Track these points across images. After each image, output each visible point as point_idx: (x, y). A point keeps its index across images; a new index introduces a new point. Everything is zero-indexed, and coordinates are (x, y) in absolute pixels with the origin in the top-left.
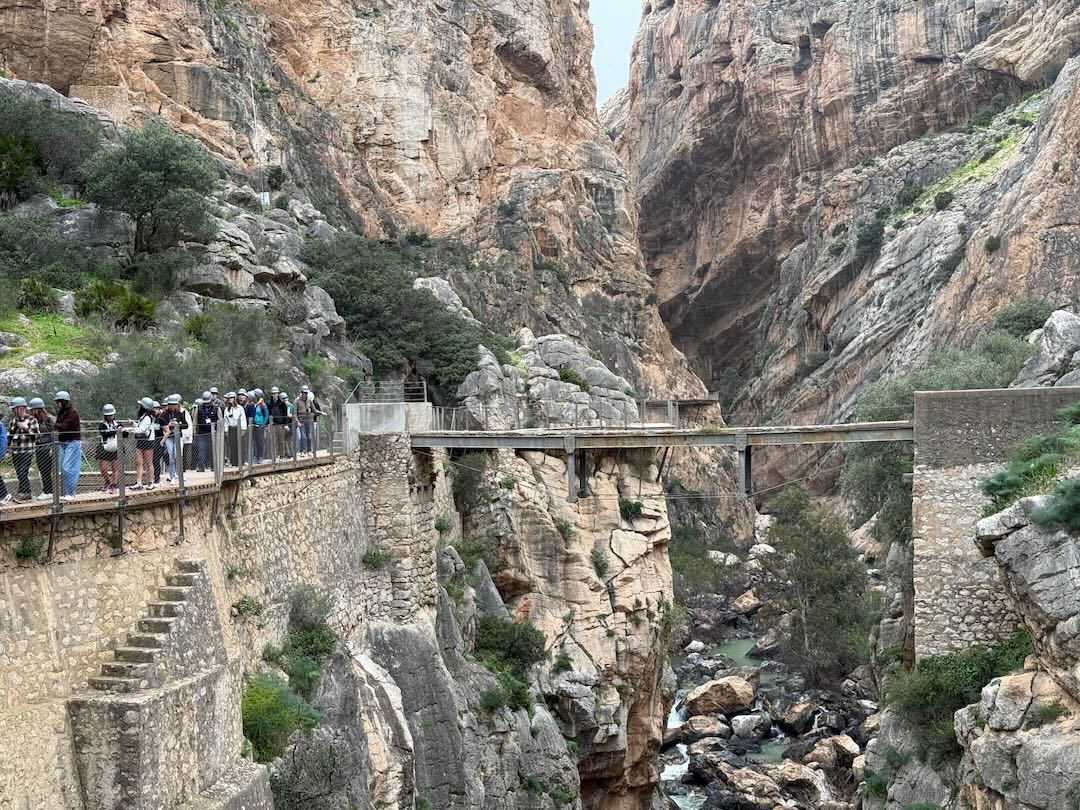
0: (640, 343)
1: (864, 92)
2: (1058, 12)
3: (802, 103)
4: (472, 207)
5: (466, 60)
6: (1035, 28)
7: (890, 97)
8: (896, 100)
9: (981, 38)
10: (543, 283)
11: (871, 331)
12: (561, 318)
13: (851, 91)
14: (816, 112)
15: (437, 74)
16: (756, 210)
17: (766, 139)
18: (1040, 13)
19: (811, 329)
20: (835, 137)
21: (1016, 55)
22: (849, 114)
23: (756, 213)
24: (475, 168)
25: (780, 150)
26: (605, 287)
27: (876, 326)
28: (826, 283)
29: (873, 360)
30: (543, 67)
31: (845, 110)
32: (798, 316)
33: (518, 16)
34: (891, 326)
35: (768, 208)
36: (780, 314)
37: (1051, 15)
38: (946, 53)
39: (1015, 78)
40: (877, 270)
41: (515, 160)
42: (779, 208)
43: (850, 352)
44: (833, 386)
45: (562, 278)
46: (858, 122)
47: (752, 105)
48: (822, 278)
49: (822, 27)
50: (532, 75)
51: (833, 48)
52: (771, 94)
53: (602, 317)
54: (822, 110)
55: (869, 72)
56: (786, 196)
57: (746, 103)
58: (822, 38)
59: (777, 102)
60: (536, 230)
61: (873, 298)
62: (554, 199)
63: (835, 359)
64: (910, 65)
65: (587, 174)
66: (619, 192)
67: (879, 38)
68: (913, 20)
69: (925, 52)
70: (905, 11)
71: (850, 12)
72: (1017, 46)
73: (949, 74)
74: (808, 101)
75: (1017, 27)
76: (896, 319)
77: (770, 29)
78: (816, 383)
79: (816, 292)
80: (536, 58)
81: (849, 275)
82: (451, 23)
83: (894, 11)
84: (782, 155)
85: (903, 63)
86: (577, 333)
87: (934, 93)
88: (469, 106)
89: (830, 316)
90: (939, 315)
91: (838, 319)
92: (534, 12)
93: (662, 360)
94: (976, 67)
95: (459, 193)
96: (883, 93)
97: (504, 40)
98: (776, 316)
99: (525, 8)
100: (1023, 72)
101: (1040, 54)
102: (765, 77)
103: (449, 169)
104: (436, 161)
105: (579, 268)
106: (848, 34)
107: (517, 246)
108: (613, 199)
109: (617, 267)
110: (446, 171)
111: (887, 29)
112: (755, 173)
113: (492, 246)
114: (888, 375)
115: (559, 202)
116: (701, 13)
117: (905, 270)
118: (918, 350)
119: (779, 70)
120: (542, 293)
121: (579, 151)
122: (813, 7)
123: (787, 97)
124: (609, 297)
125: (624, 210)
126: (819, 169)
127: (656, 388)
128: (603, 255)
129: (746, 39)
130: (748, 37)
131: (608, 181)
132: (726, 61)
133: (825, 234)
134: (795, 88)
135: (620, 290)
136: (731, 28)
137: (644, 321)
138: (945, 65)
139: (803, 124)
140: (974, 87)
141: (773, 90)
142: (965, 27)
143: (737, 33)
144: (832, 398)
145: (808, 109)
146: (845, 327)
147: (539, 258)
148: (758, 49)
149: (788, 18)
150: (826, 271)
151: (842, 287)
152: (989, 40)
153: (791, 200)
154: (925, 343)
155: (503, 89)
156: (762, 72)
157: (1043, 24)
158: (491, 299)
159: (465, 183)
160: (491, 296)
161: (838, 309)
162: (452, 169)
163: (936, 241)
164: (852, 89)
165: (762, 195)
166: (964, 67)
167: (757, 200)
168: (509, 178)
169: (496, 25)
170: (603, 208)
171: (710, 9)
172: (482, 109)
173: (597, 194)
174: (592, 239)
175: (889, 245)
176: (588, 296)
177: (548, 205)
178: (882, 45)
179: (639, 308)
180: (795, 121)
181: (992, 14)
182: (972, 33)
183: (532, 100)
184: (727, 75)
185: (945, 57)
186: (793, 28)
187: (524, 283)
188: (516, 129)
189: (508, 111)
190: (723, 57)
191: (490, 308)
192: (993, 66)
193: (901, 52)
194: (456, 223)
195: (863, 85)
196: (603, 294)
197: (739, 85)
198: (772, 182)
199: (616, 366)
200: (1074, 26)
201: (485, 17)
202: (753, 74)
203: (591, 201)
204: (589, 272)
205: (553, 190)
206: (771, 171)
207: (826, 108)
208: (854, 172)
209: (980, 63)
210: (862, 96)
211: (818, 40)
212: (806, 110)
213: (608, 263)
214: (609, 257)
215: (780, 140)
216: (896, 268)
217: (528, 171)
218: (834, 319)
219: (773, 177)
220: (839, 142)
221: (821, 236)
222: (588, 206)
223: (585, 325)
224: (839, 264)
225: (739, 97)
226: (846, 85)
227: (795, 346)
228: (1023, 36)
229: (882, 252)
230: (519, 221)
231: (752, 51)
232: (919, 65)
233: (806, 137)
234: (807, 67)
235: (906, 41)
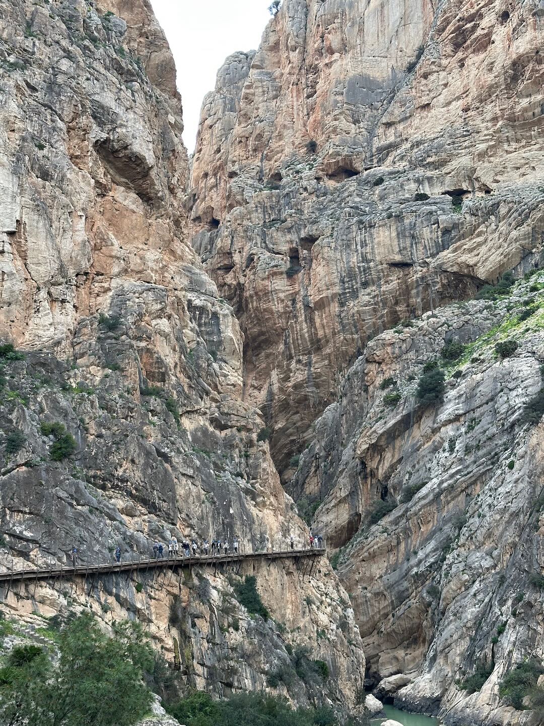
0: (252, 485)
1: (347, 291)
2: (510, 225)
3: (294, 301)
4: (67, 318)
5: (62, 148)
6: (490, 238)
7: (369, 294)
8: (374, 297)
9: (444, 247)
10: (151, 411)
11: (446, 476)
12: (173, 454)
13: (337, 289)
14: (307, 306)
15: (27, 158)
16: (256, 388)
17: (264, 329)
18: (493, 226)
19: (365, 478)
20: (324, 327)
21: (476, 259)
22: (335, 308)
23: (255, 391)
24: (71, 272)
25: (276, 338)
26: (213, 421)
27: (452, 471)
28: (385, 432)
29: (451, 505)
30: (146, 173)
31: (332, 304)
32: (350, 466)
33: (120, 111)
34: (469, 469)
35: (266, 386)
36: (318, 467)
37: (503, 227)
38: (415, 259)
39: (474, 278)
40: (443, 417)
41: (116, 270)
42: (275, 388)
43: (424, 498)
44: (405, 533)
45: (170, 406)
46: (343, 315)
47: (252, 302)
48: (380, 428)
49: (310, 241)
50: (133, 181)
51: (320, 256)
52: (268, 293)
53: (212, 455)
54: (312, 305)
55: (351, 274)
56: (282, 376)
57: (246, 300)
58: (309, 250)
59: (273, 299)
60: (140, 350)
61: (441, 444)
62: (160, 317)
63: (405, 505)
64: (385, 268)
65: (190, 295)
66: (225, 316)
67: (359, 247)
68: (387, 233)
69: (398, 258)
70: (379, 226)
71: (333, 228)
72: (475, 252)
73: (418, 276)
74: (299, 298)
75: (474, 238)
76: (475, 462)
77: (265, 242)
78: (385, 530)
79: (373, 441)
80: (138, 160)
81: (406, 424)
82: (44, 105)
83: (371, 227)
84: (277, 343)
85: (380, 267)
86: (190, 472)
87: (405, 291)
88: (64, 199)
89: (387, 464)
90: (533, 457)
91: (399, 467)
92: (137, 110)
93: (276, 505)
94: (441, 270)
95: (53, 300)
96: (362, 292)
97: (104, 136)
98: (313, 469)
99: (128, 104)
100: (482, 273)
101: (495, 258)
102: (263, 280)
103: (42, 269)
104: (24, 258)
105: (187, 397)
106: (333, 245)
107: (123, 366)
108: (218, 325)
109: (224, 399)
110: (37, 271)
111: (365, 241)
112: (254, 358)
113: (92, 364)
114: (476, 519)
115: (165, 320)
116: (203, 233)
117: (477, 414)
118: (513, 492)
119: (275, 274)
120: (151, 423)
121: (179, 273)
122: (301, 225)
123: (282, 295)
124: (217, 432)
125: (232, 335)
126: (310, 353)
127: (272, 536)
128: (210, 385)
129: (245, 250)
130: (246, 249)
131: (213, 305)
132: (228, 268)
133: (371, 388)
134: (289, 288)
135: (229, 424)
136: (232, 241)
137: (257, 459)
138: (415, 269)
139: (295, 317)
140: (438, 286)
141: (270, 289)
142: (431, 238)
143: (237, 245)
144: (403, 545)
145: (299, 305)
146: (411, 474)
147: (145, 382)
148: (256, 257)
149: (280, 234)
150: (383, 421)
151: (399, 436)
152: (451, 248)
153: (287, 379)
154: (521, 486)
155: (102, 190)
156: (261, 275)
157: (496, 235)
158: (93, 428)
159: (60, 287)
160: (92, 424)
161: (397, 457)
162: (44, 270)
163: (511, 386)
164: (338, 288)
165: (260, 376)
166: (431, 270)
167: (256, 380)
168: (109, 289)
169: (95, 118)
170: (208, 333)
171: (210, 230)
172: (79, 207)
173: (200, 318)
174: (198, 366)
175: (452, 393)
176: (196, 430)
177: (154, 322)
178: (362, 253)
179: (250, 444)
180: (290, 314)
181: (453, 228)
182: (437, 243)
183: (133, 207)
184: (230, 279)
185: (414, 263)
186: (284, 242)
187: (131, 410)
188: (116, 236)
189: (108, 215)
190: (225, 264)
191: (91, 438)
192: (455, 269)
193: (378, 258)
194: (48, 334)
195: (347, 285)
196: (211, 429)
197: (240, 287)
198: (268, 364)
199: (231, 511)
200: (525, 235)
201: (83, 106)
202: (252, 277)
203: (194, 325)
204: (197, 403)
205: (159, 306)
206: (267, 356)
207: (316, 303)
208: (396, 332)
209: (445, 267)
210: (346, 293)
211: (305, 252)
212: (298, 306)
213: (214, 393)
214: (216, 388)
215: (276, 330)
216: (465, 414)
217: (129, 283)
218: (393, 467)
219: (270, 360)
220: (327, 331)
221: (366, 391)
222: (192, 330)
223: (198, 463)
224: (397, 414)
225: (241, 296)
226: (333, 284)
227: (348, 495)
228: (480, 245)
229: (445, 399)
230: (124, 337)
231: (251, 259)
232: (393, 269)
233: (298, 328)
234: (297, 272)
235: (382, 250)
